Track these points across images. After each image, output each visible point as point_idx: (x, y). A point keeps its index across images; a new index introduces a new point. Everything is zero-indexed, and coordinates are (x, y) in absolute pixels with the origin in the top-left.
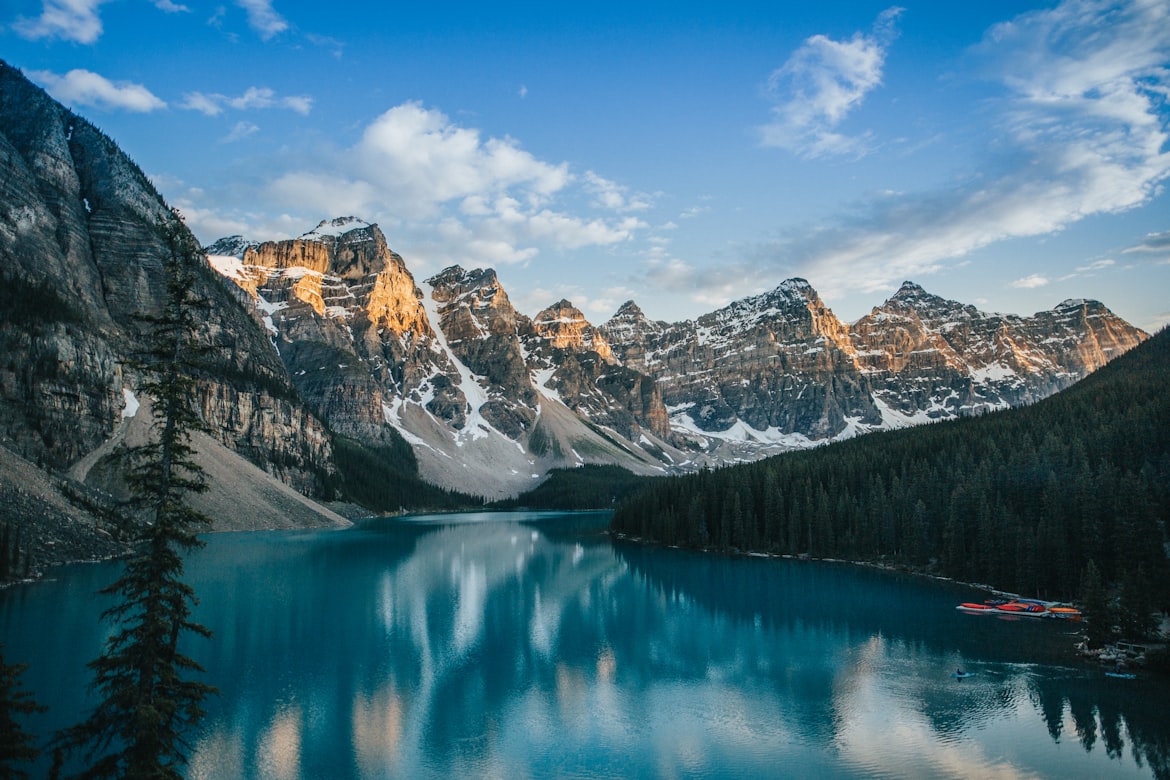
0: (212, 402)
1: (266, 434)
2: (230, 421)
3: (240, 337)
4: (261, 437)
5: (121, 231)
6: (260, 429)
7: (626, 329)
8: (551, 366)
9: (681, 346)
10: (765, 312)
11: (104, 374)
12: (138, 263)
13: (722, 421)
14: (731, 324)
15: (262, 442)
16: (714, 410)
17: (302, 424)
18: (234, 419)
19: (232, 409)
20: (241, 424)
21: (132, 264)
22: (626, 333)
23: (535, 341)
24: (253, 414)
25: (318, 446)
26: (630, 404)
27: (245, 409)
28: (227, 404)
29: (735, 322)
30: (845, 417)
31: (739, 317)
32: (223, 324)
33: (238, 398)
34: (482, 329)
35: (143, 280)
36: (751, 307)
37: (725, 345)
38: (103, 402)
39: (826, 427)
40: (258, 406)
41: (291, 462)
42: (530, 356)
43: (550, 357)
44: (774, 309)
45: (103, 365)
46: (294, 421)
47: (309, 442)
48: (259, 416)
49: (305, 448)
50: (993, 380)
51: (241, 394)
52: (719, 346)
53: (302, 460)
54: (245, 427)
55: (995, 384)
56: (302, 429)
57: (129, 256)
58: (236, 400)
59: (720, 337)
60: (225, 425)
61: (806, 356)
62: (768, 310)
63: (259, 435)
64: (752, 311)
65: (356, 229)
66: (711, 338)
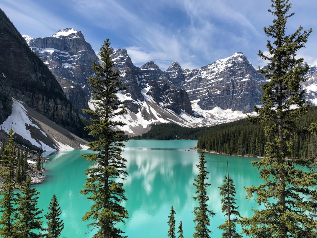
0: (40, 102)
1: (59, 114)
2: (47, 110)
3: (48, 78)
4: (57, 115)
5: (3, 37)
6: (57, 112)
7: (174, 72)
8: (148, 86)
9: (195, 78)
10: (227, 65)
11: (6, 93)
12: (9, 49)
13: (210, 106)
14: (214, 70)
15: (58, 117)
16: (207, 103)
17: (70, 110)
18: (48, 108)
19: (47, 105)
20: (50, 110)
21: (7, 50)
22: (174, 73)
23: (142, 77)
24: (55, 107)
25: (75, 118)
26: (177, 101)
27: (51, 105)
28: (46, 103)
29: (216, 69)
30: (256, 105)
31: (217, 67)
32: (42, 73)
33: (49, 101)
34: (122, 73)
35: (12, 56)
36: (221, 63)
37: (211, 78)
38: (7, 104)
39: (249, 109)
40: (56, 103)
41: (68, 124)
42: (140, 83)
43: (148, 83)
44: (230, 64)
45: (5, 89)
46: (68, 109)
47: (73, 117)
48: (56, 108)
49: (72, 119)
50: (313, 90)
51: (50, 99)
52: (209, 78)
53: (71, 123)
54: (52, 112)
55: (313, 92)
56: (70, 112)
57: (6, 47)
58: (48, 101)
59: (209, 75)
60: (45, 111)
61: (242, 82)
62: (228, 65)
63: (57, 114)
64: (222, 65)
65: (73, 33)
66: (206, 75)
